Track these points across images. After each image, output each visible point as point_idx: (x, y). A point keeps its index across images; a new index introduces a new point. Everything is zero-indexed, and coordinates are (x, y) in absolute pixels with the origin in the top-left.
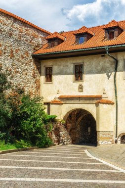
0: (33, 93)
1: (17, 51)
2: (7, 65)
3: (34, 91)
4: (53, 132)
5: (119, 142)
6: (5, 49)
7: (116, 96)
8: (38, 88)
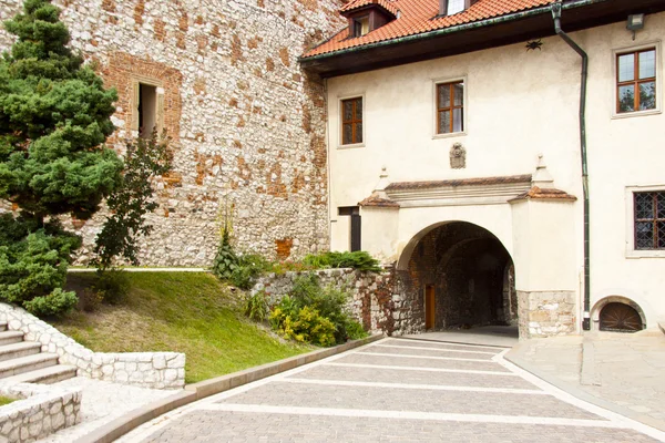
0: (307, 179)
1: (252, 45)
2: (224, 85)
3: (307, 171)
4: (373, 296)
5: (595, 326)
6: (215, 33)
7: (585, 175)
8: (320, 162)
